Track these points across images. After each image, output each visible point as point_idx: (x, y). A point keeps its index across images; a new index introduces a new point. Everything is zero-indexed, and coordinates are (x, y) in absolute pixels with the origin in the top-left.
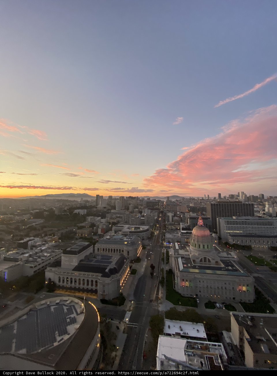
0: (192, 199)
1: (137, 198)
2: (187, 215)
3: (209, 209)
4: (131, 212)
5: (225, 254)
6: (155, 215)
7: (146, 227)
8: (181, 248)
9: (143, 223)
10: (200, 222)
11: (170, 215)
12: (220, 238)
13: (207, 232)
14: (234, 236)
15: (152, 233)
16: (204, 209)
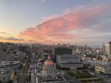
0: (46, 46)
1: (13, 44)
2: (43, 54)
3: (54, 51)
4: (8, 53)
5: (58, 73)
6: (24, 55)
7: (18, 62)
8: (38, 72)
9: (16, 60)
10: (49, 58)
11: (34, 54)
12: (57, 65)
13: (52, 63)
14: (63, 64)
15: (22, 65)
16: (51, 51)
